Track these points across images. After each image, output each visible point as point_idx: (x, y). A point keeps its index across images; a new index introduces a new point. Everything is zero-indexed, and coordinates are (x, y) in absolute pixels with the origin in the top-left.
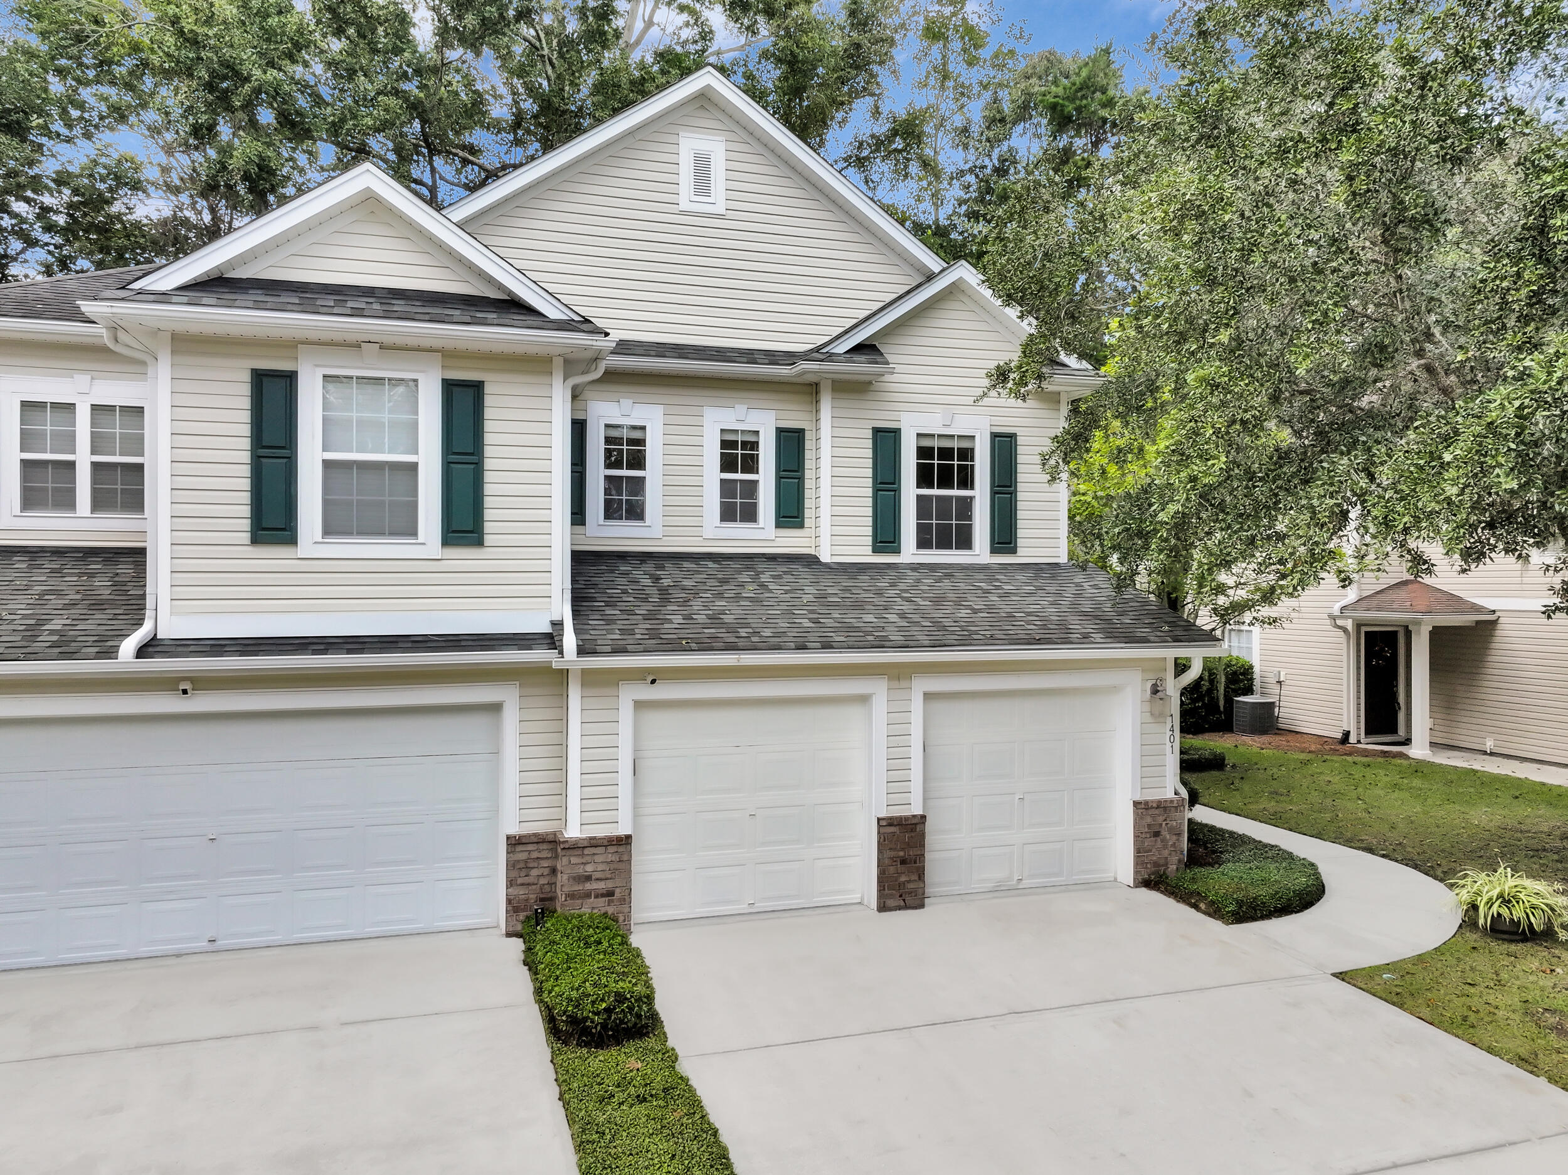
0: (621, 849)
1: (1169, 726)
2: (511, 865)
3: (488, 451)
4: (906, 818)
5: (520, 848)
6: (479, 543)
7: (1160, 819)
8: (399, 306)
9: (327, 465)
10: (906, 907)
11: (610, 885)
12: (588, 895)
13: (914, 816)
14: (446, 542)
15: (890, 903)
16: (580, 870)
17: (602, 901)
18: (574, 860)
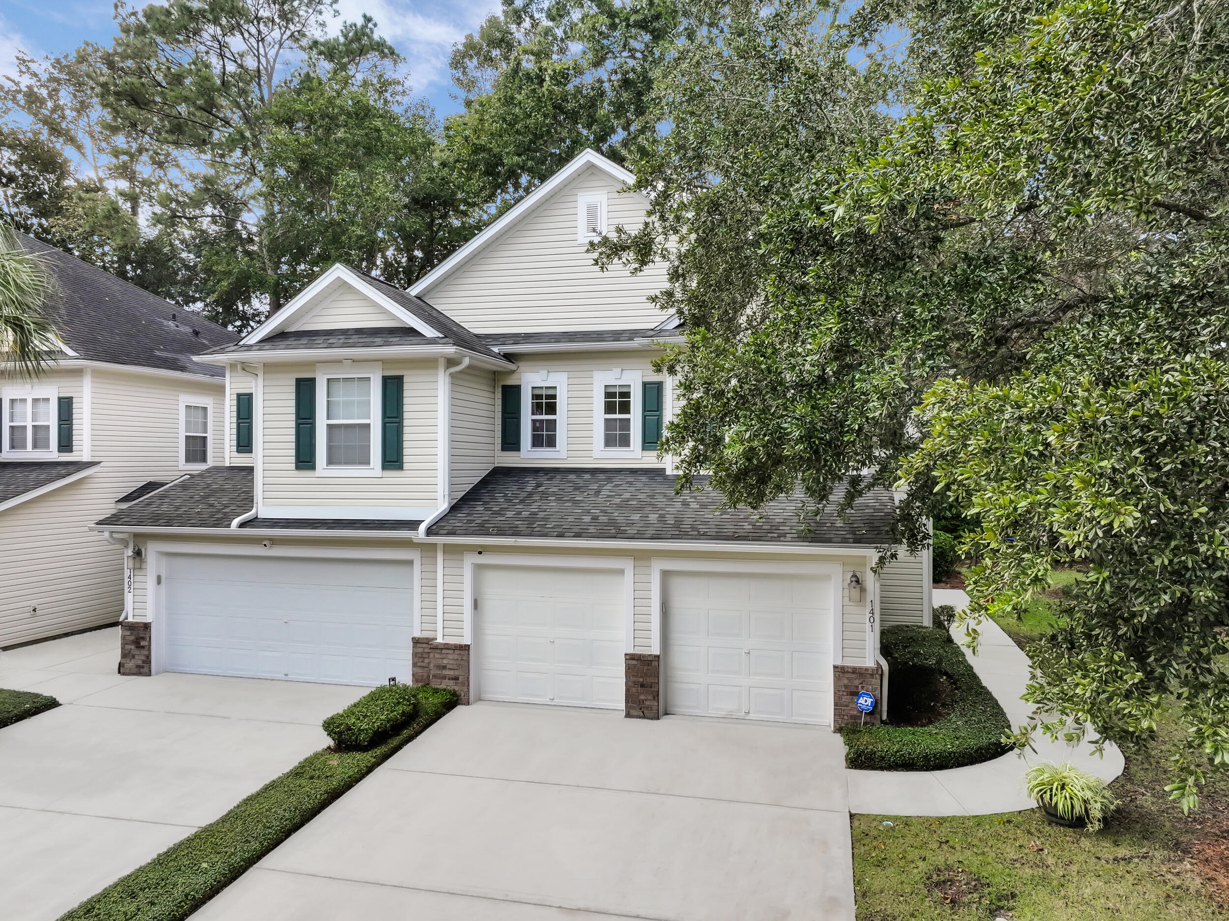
0: (462, 652)
1: (869, 609)
2: (415, 655)
3: (406, 415)
4: (644, 656)
5: (419, 645)
6: (400, 467)
7: (857, 682)
8: (354, 339)
9: (330, 426)
10: (644, 717)
11: (456, 673)
12: (444, 677)
13: (650, 655)
14: (384, 468)
15: (633, 712)
16: (440, 662)
17: (452, 682)
18: (437, 656)
